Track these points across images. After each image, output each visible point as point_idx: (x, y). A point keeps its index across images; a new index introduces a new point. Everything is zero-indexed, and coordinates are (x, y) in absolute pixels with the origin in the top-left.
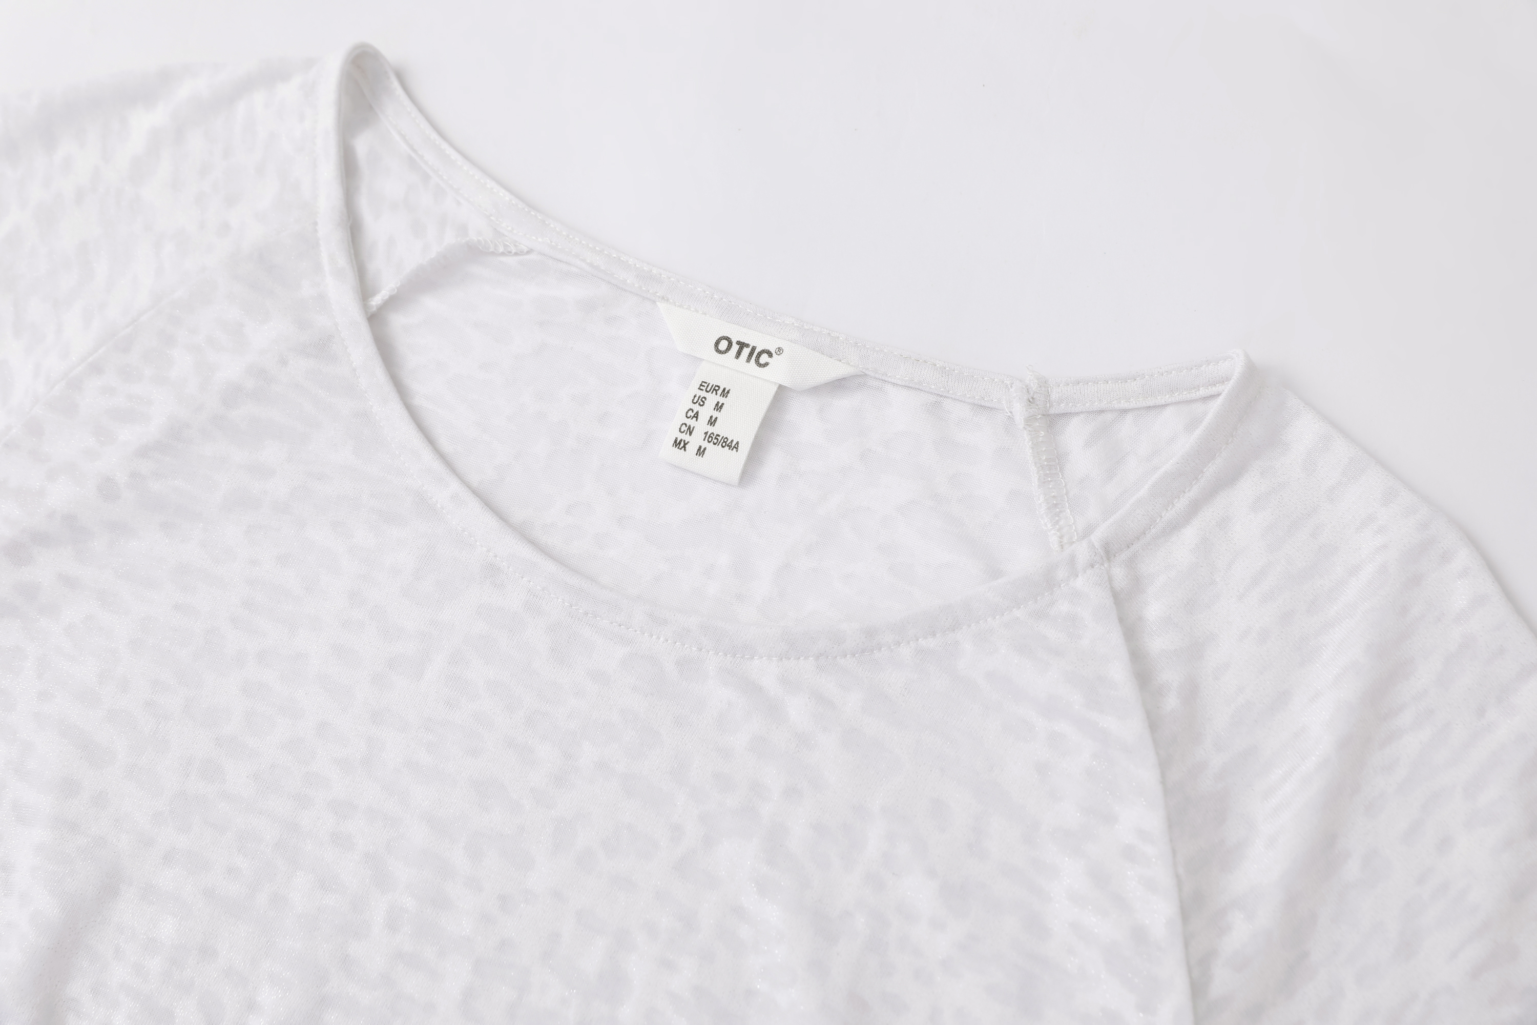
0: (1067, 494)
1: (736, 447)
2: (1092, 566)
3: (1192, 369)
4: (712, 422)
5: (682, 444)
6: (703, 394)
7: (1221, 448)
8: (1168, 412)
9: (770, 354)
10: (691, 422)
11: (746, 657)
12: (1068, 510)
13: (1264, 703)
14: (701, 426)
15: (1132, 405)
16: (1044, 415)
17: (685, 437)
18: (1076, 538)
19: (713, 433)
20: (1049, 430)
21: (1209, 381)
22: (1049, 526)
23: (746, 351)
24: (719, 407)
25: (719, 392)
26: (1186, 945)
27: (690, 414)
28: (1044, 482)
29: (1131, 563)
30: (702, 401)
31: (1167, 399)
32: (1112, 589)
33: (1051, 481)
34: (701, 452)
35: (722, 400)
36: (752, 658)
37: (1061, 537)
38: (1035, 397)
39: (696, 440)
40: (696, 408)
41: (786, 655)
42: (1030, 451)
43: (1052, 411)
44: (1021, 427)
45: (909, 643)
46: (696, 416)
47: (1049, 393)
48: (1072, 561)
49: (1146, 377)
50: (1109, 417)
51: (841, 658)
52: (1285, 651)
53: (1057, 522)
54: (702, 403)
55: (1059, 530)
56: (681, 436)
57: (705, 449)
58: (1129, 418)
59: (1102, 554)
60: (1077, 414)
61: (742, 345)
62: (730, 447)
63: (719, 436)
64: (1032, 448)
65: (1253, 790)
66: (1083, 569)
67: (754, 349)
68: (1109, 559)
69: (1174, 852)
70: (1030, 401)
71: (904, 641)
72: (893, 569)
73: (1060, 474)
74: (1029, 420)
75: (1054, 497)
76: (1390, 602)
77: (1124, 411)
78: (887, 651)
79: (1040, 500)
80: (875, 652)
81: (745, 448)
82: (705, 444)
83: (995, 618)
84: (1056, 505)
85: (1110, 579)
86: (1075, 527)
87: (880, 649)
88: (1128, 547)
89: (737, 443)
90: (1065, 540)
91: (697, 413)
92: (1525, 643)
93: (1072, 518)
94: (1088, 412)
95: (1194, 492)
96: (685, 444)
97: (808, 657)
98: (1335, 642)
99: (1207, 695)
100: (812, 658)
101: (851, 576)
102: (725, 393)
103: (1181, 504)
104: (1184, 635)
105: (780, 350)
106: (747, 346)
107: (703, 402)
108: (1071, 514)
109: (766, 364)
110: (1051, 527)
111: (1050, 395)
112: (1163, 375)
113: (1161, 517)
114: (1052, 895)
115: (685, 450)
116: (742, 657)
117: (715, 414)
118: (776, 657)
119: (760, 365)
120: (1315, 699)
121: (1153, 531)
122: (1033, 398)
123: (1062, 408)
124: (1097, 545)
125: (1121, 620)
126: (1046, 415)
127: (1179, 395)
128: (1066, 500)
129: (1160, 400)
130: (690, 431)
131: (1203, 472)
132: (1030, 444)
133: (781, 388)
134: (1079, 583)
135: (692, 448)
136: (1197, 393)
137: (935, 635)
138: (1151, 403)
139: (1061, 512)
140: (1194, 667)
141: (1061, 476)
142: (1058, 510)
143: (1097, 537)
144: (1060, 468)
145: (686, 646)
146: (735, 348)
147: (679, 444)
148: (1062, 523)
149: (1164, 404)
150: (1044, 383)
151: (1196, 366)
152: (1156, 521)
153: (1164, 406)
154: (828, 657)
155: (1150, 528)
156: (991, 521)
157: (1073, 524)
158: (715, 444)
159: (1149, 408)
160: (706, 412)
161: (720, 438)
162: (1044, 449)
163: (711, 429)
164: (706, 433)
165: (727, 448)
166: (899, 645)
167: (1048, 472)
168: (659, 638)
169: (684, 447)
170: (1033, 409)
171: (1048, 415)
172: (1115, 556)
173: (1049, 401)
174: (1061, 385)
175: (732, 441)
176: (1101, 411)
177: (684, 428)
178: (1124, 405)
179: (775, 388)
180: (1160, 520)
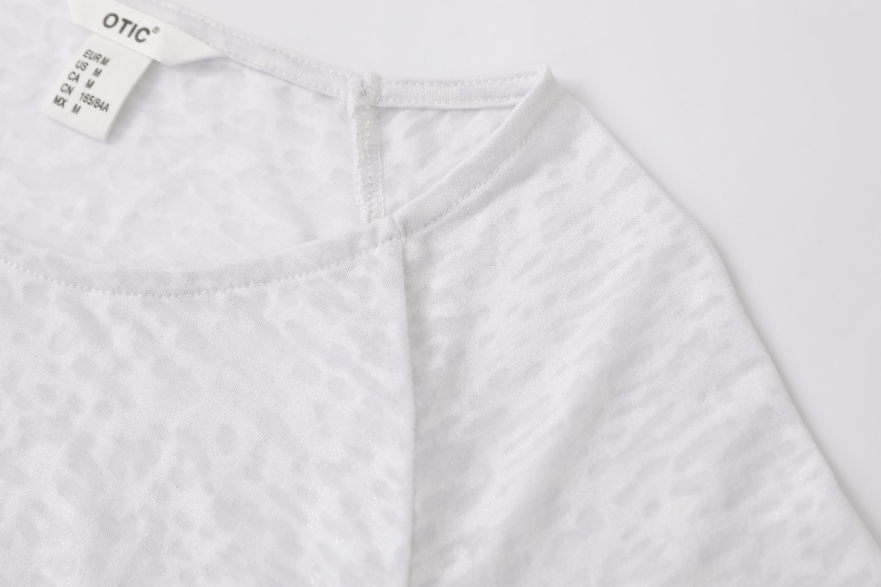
0: (382, 176)
1: (106, 108)
2: (391, 239)
3: (505, 80)
4: (90, 85)
5: (61, 102)
6: (86, 60)
7: (516, 148)
8: (481, 115)
9: (148, 31)
10: (72, 83)
11: (84, 288)
12: (381, 190)
13: (518, 371)
14: (80, 88)
15: (450, 106)
16: (373, 107)
17: (65, 96)
18: (383, 214)
19: (88, 95)
20: (376, 121)
21: (518, 92)
22: (362, 201)
23: (129, 27)
24: (97, 73)
25: (101, 60)
26: (411, 572)
27: (73, 76)
28: (364, 164)
29: (426, 240)
30: (83, 66)
31: (480, 103)
32: (404, 260)
33: (370, 164)
34: (76, 109)
35: (101, 67)
36: (89, 290)
37: (370, 212)
38: (367, 90)
39: (73, 99)
40: (78, 71)
41: (118, 290)
42: (356, 136)
43: (381, 104)
44: (350, 114)
45: (225, 289)
46: (77, 79)
47: (380, 89)
48: (373, 233)
49: (466, 83)
50: (430, 114)
51: (166, 297)
52: (543, 328)
53: (369, 199)
54: (83, 68)
55: (370, 206)
56: (61, 95)
57: (80, 107)
58: (447, 117)
59: (400, 229)
60: (403, 109)
61: (126, 22)
62: (101, 107)
63: (93, 97)
64: (358, 134)
65: (496, 444)
66: (382, 241)
67: (135, 26)
68: (406, 235)
69: (415, 491)
70: (362, 94)
71: (221, 288)
72: (224, 226)
73: (380, 159)
74: (359, 109)
75: (370, 177)
76: (638, 294)
77: (443, 111)
78: (205, 295)
79: (357, 179)
80: (195, 294)
81: (114, 110)
82: (80, 103)
83: (302, 275)
84: (371, 185)
85: (404, 251)
86: (384, 205)
87: (200, 292)
88: (425, 226)
89: (108, 105)
90: (373, 215)
91: (78, 76)
92: (747, 340)
93: (383, 197)
94: (413, 109)
95: (488, 185)
96: (64, 101)
97: (137, 293)
98: (586, 324)
99: (472, 359)
100: (140, 295)
101: (188, 228)
102: (105, 62)
103: (476, 194)
104: (460, 306)
105: (157, 29)
106: (130, 23)
107: (85, 67)
108: (383, 194)
109: (143, 40)
110: (363, 203)
111: (381, 91)
112: (480, 83)
113: (458, 203)
114: (309, 518)
115: (63, 106)
116: (81, 288)
117: (93, 78)
118: (109, 291)
119: (138, 40)
120: (562, 372)
121: (449, 214)
122: (365, 91)
123: (390, 103)
124: (397, 221)
125: (407, 287)
126: (375, 107)
127: (492, 101)
128: (381, 181)
129: (475, 104)
130: (70, 90)
131: (498, 168)
132: (356, 130)
133: (154, 63)
134: (377, 252)
135: (69, 106)
136: (507, 101)
137: (248, 285)
138: (466, 105)
139: (374, 191)
140: (464, 334)
141: (380, 161)
142: (372, 189)
143: (397, 215)
144: (380, 154)
145: (34, 274)
146: (121, 23)
147: (58, 101)
148: (373, 200)
149: (477, 108)
150: (377, 79)
151: (509, 78)
152: (452, 206)
153: (478, 110)
154: (154, 295)
155: (447, 212)
156: (314, 193)
157: (383, 202)
158: (89, 104)
159: (465, 110)
160: (86, 75)
161: (93, 99)
162: (368, 136)
163: (87, 91)
164: (83, 94)
165: (98, 108)
166: (217, 291)
167: (368, 156)
168: (12, 265)
169: (63, 104)
170: (363, 101)
171: (377, 108)
172: (412, 232)
173: (379, 96)
174: (392, 83)
175: (103, 103)
176: (424, 109)
177: (65, 88)
178: (443, 105)
179: (147, 62)
180: (456, 205)
